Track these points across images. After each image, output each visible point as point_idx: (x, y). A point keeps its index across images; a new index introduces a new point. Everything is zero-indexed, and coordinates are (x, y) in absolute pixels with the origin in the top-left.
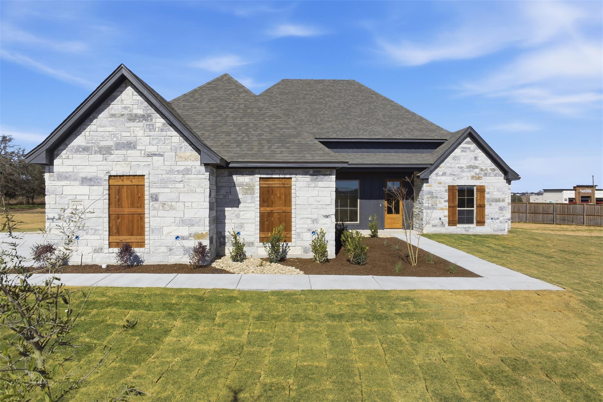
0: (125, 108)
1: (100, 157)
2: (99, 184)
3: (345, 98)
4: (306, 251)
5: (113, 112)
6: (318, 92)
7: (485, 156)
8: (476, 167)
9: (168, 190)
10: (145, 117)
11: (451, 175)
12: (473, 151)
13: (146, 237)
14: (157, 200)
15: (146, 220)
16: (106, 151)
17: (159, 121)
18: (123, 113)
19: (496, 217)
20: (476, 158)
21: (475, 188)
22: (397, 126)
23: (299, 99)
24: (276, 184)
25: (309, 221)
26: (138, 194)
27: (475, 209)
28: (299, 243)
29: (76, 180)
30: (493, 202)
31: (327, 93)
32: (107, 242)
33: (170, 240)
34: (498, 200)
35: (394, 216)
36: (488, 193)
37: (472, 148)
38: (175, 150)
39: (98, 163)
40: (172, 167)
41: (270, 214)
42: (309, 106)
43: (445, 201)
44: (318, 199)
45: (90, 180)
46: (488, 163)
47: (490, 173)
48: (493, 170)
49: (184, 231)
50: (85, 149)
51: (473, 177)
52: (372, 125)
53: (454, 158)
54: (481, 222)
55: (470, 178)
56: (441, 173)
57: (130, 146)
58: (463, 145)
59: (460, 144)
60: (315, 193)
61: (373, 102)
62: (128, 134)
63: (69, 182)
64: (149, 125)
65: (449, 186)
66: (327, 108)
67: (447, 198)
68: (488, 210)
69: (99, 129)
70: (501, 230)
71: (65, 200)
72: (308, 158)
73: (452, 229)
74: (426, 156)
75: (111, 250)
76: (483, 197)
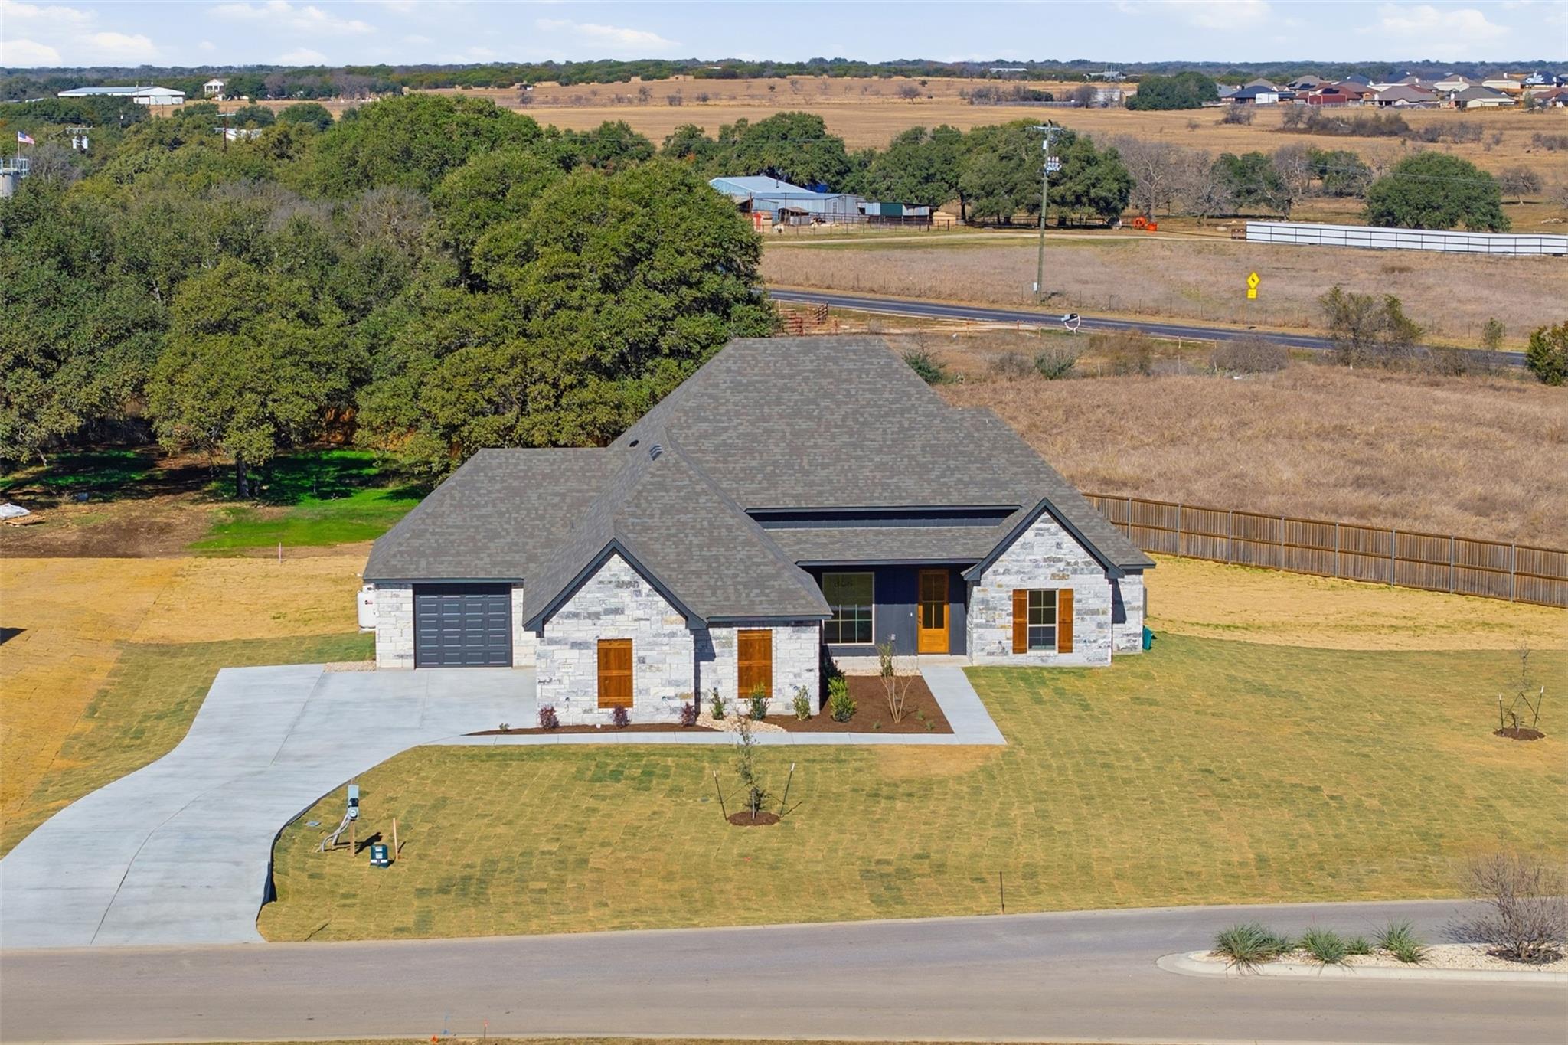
0: (614, 575)
1: (589, 622)
2: (588, 648)
3: (857, 400)
4: (787, 707)
5: (601, 579)
6: (806, 380)
7: (1074, 542)
8: (1060, 560)
9: (655, 652)
10: (631, 584)
11: (1018, 572)
12: (1055, 535)
13: (634, 698)
14: (644, 662)
15: (634, 682)
16: (595, 616)
17: (645, 587)
18: (610, 579)
19: (1092, 638)
20: (1058, 545)
21: (1057, 592)
22: (943, 476)
23: (769, 404)
24: (756, 637)
25: (791, 676)
26: (625, 657)
27: (1057, 625)
28: (780, 697)
29: (566, 644)
30: (1086, 613)
31: (824, 382)
32: (596, 703)
33: (658, 701)
34: (1095, 612)
35: (933, 631)
36: (1079, 601)
37: (1053, 530)
38: (661, 614)
39: (587, 628)
40: (659, 630)
41: (749, 668)
42: (788, 424)
43: (1008, 615)
44: (801, 652)
45: (580, 644)
46: (1080, 554)
47: (1082, 569)
48: (1088, 564)
49: (670, 691)
50: (576, 615)
51: (1054, 576)
52: (900, 473)
53: (1023, 546)
54: (1066, 648)
55: (1049, 577)
56: (1001, 570)
57: (618, 611)
58: (1036, 525)
59: (1031, 522)
60: (798, 646)
61: (908, 410)
62: (616, 600)
63: (559, 646)
64: (636, 591)
65: (1014, 591)
66: (822, 429)
67: (1011, 610)
68: (1077, 628)
69: (588, 596)
70: (1101, 660)
71: (556, 664)
72: (790, 610)
73: (1020, 659)
74: (986, 534)
75: (601, 710)
76: (1071, 608)
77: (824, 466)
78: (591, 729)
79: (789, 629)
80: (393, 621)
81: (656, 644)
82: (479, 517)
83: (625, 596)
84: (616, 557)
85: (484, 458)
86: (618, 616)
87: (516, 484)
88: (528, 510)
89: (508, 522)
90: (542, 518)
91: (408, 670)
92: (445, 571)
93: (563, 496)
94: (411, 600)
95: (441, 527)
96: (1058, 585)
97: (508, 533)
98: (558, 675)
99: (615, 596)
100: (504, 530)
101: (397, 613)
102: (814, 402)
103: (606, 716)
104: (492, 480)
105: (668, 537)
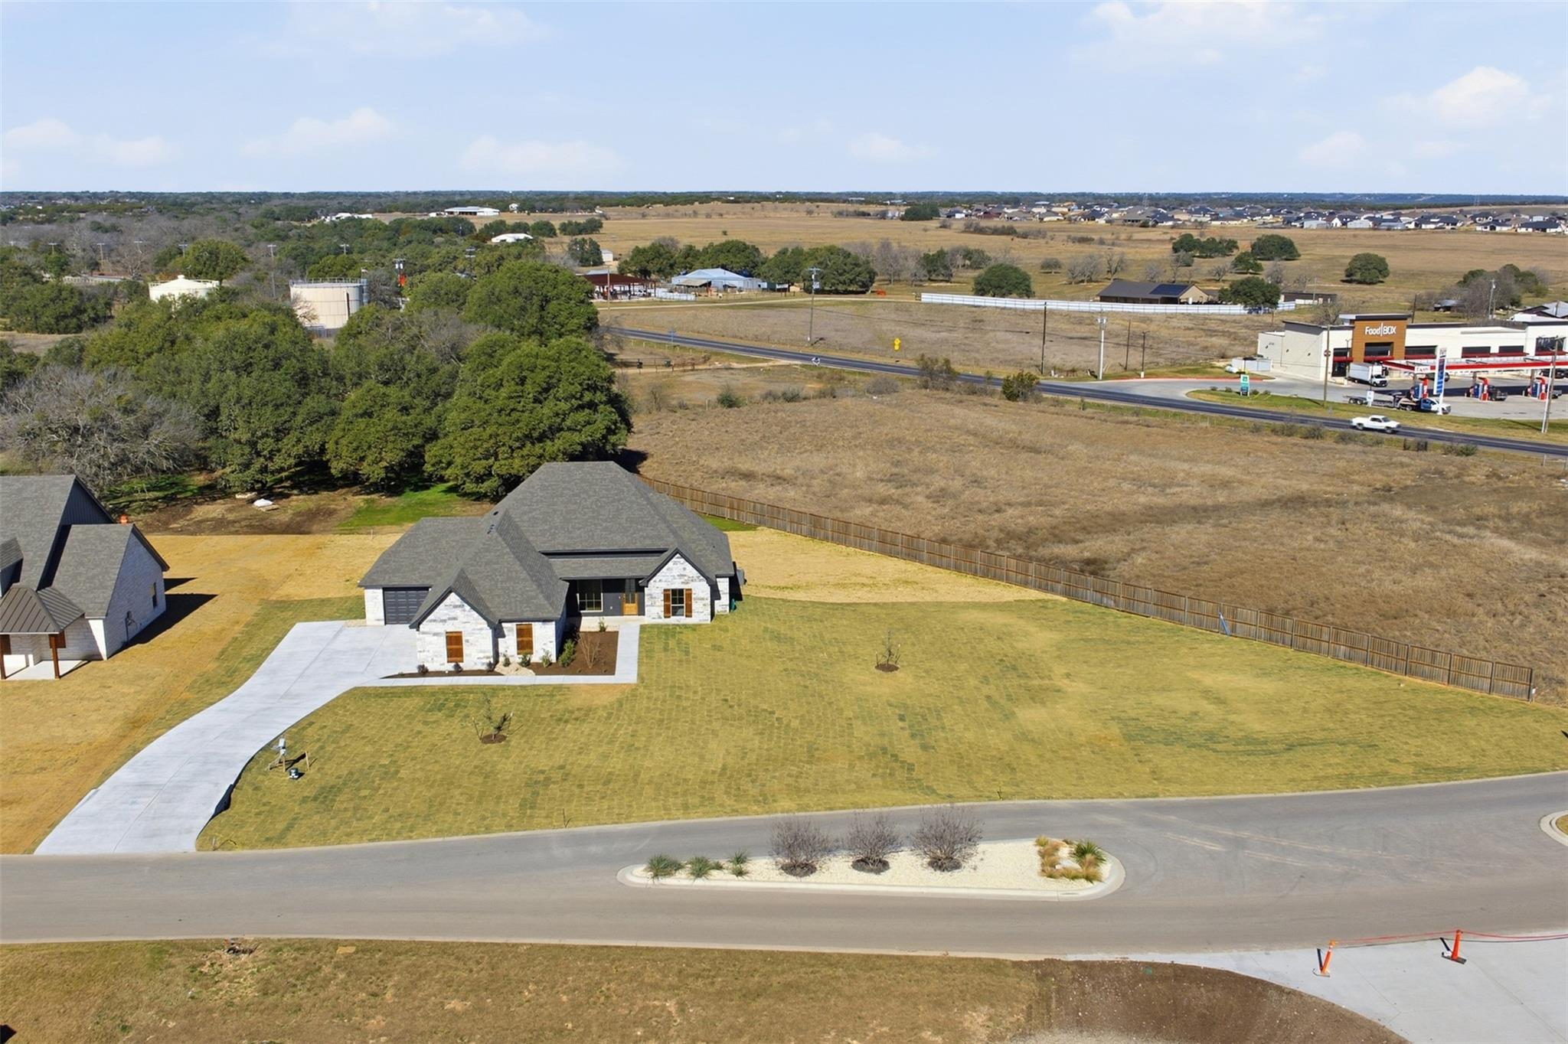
0: (452, 603)
1: (441, 624)
2: (441, 636)
4: (541, 662)
5: (445, 605)
6: (576, 484)
7: (692, 567)
8: (685, 576)
9: (473, 638)
10: (461, 607)
11: (666, 581)
13: (465, 659)
14: (468, 642)
15: (464, 651)
16: (444, 621)
17: (467, 608)
19: (701, 611)
20: (684, 569)
21: (684, 590)
22: (634, 534)
23: (557, 496)
24: (524, 627)
25: (542, 645)
26: (459, 639)
27: (684, 605)
28: (537, 656)
29: (430, 634)
30: (698, 599)
31: (584, 485)
32: (446, 661)
33: (475, 660)
34: (702, 599)
35: (629, 605)
36: (695, 594)
37: (682, 562)
39: (441, 627)
40: (475, 628)
41: (522, 642)
42: (565, 507)
43: (662, 600)
44: (547, 634)
45: (438, 634)
46: (694, 573)
47: (696, 579)
48: (698, 577)
49: (481, 655)
50: (435, 621)
51: (682, 583)
53: (668, 569)
54: (689, 615)
56: (658, 580)
57: (455, 619)
58: (673, 559)
59: (671, 558)
60: (545, 631)
63: (427, 635)
64: (463, 609)
65: (664, 590)
66: (580, 510)
67: (663, 598)
68: (694, 606)
69: (440, 612)
70: (706, 620)
71: (426, 644)
72: (541, 615)
73: (667, 621)
74: (654, 561)
75: (448, 665)
76: (691, 597)
77: (579, 529)
78: (443, 675)
79: (540, 624)
80: (373, 604)
81: (473, 634)
83: (458, 612)
84: (453, 594)
86: (455, 621)
88: (440, 549)
89: (430, 556)
90: (446, 553)
91: (382, 626)
92: (396, 582)
93: (458, 542)
94: (382, 594)
95: (398, 558)
96: (685, 587)
97: (429, 561)
98: (426, 649)
99: (453, 612)
101: (375, 600)
102: (578, 495)
103: (450, 667)
104: (425, 533)
105: (487, 577)
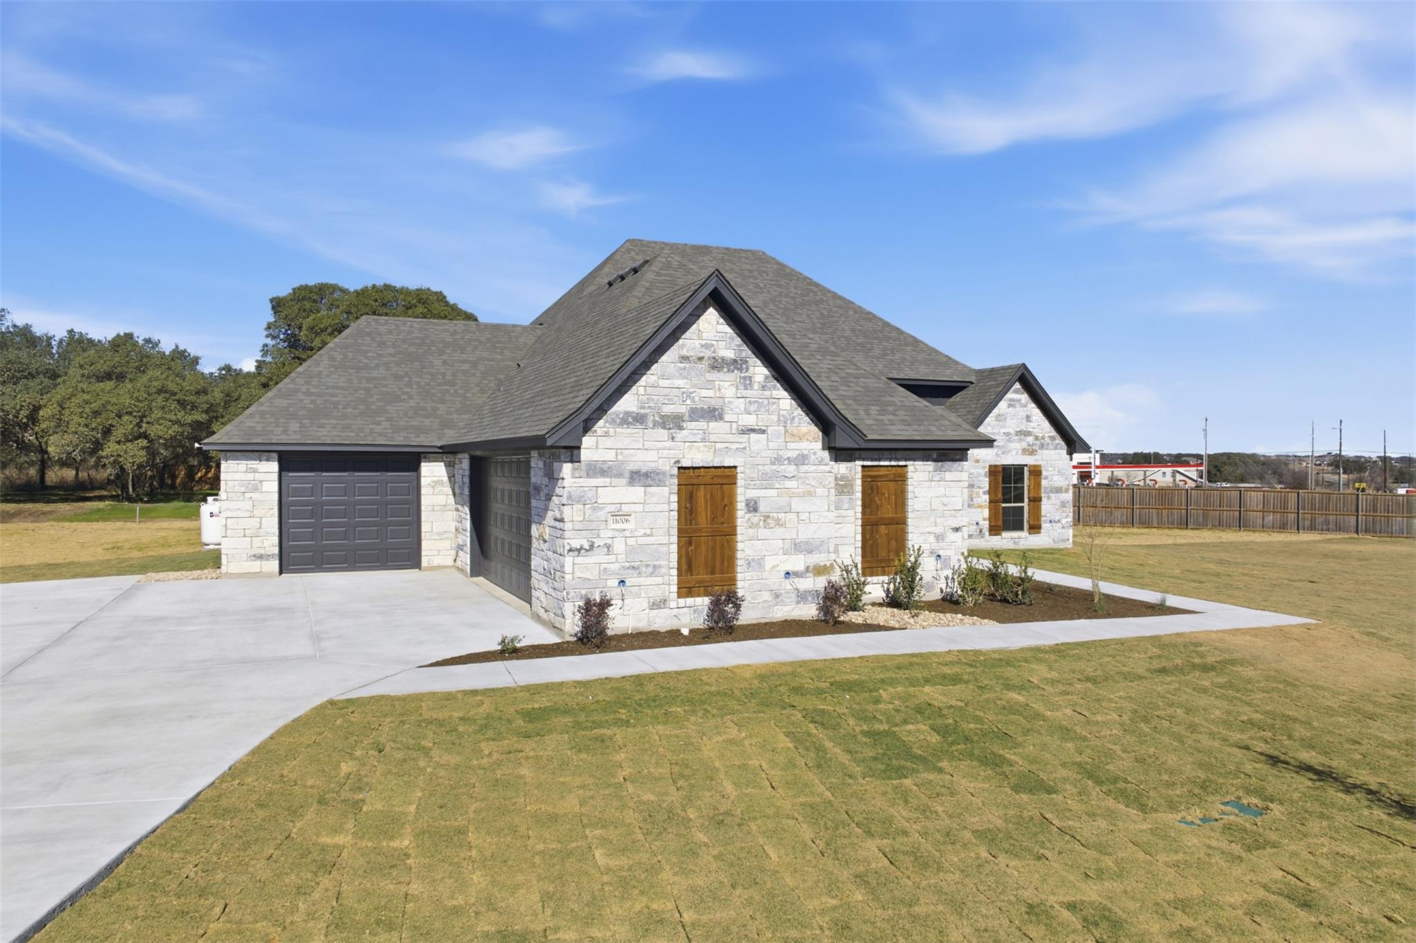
1: (663, 433)
2: (661, 484)
4: (928, 588)
7: (1041, 414)
8: (1028, 434)
9: (773, 493)
12: (1025, 406)
13: (739, 576)
14: (755, 510)
15: (739, 546)
16: (673, 423)
17: (760, 371)
18: (701, 355)
19: (1057, 518)
20: (1028, 418)
24: (884, 476)
25: (932, 539)
26: (723, 499)
29: (620, 475)
30: (1053, 493)
33: (776, 580)
34: (1058, 490)
36: (1046, 478)
38: (784, 421)
39: (659, 445)
40: (780, 452)
41: (875, 527)
45: (646, 475)
46: (1046, 427)
47: (1048, 444)
49: (798, 563)
50: (639, 419)
51: (1024, 451)
54: (1035, 528)
55: (1020, 451)
57: (713, 414)
59: (1005, 393)
60: (941, 491)
61: (820, 302)
62: (710, 393)
63: (608, 480)
64: (745, 378)
65: (990, 466)
67: (987, 488)
68: (1045, 507)
69: (662, 385)
70: (1064, 541)
71: (602, 515)
72: (937, 433)
73: (996, 542)
75: (682, 602)
76: (1038, 485)
78: (672, 638)
79: (930, 465)
80: (247, 505)
81: (776, 476)
82: (369, 380)
83: (726, 387)
84: (711, 314)
85: (368, 324)
86: (713, 425)
87: (412, 349)
88: (433, 375)
89: (409, 385)
90: (452, 384)
91: (269, 576)
92: (327, 436)
94: (276, 476)
95: (317, 387)
96: (1029, 460)
97: (411, 397)
98: (605, 534)
99: (709, 385)
100: (404, 393)
101: (254, 495)
103: (691, 612)
